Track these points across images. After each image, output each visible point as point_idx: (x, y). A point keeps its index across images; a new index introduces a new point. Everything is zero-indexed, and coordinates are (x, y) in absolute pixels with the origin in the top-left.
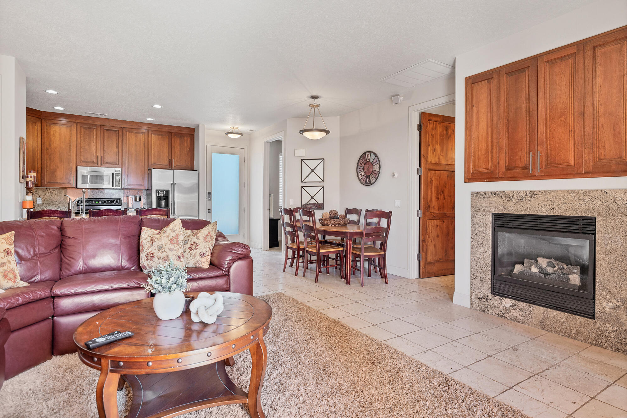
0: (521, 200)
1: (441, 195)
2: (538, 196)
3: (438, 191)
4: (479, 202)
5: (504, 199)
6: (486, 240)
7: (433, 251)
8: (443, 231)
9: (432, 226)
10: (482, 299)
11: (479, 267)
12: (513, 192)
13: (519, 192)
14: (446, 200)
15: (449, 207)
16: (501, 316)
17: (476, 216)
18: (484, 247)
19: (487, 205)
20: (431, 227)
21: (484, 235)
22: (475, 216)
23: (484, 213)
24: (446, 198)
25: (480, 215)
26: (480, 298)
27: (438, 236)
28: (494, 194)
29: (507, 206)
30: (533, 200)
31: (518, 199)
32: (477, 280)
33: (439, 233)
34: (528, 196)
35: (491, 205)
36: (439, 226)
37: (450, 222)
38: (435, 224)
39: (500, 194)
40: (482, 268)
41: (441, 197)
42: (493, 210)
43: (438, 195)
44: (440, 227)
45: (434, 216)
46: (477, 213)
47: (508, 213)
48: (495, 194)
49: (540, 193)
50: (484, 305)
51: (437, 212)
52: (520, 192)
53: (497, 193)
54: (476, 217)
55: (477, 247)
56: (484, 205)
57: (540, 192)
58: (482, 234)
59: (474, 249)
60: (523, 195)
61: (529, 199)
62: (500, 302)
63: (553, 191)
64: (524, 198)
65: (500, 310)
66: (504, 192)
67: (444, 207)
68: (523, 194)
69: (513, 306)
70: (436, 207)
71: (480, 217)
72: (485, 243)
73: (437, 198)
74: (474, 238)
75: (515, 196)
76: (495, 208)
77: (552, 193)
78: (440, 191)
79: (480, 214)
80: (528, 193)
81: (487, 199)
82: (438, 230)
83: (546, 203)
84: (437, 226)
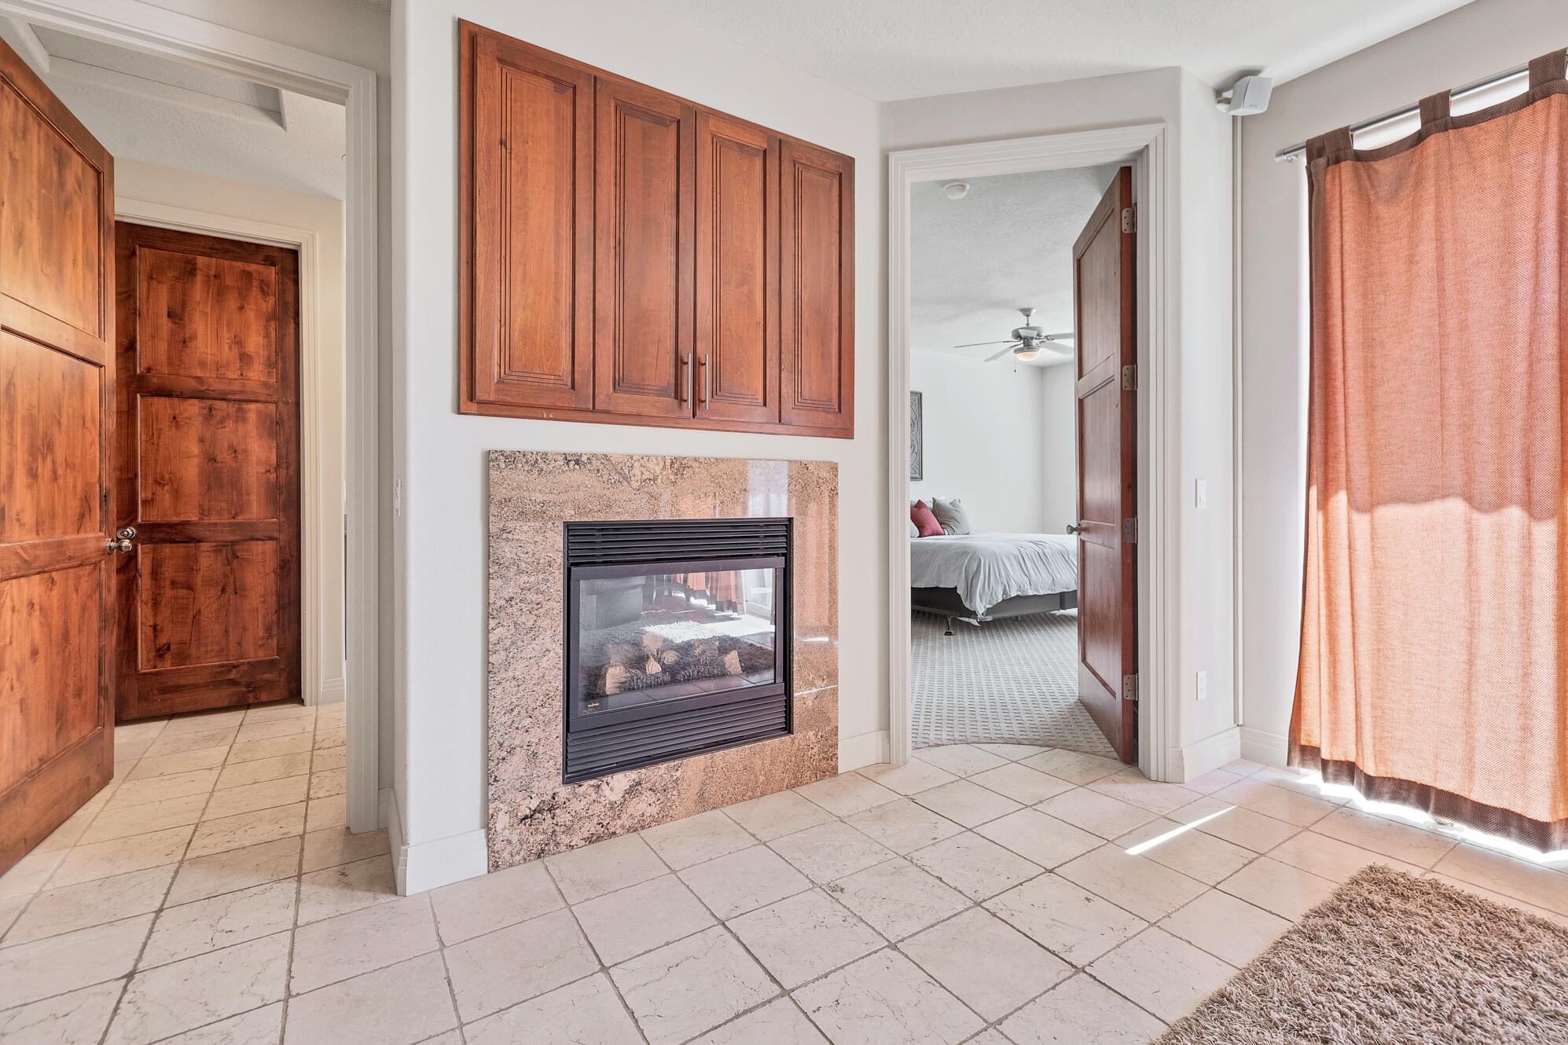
0: (652, 482)
1: (44, 459)
2: (691, 472)
3: (32, 444)
4: (519, 487)
5: (606, 477)
6: (546, 615)
7: (18, 732)
8: (49, 626)
9: (13, 610)
10: (538, 815)
11: (523, 712)
12: (632, 457)
13: (646, 459)
14: (61, 481)
15: (69, 513)
16: (599, 838)
17: (510, 536)
18: (541, 637)
19: (551, 497)
20: (9, 613)
21: (540, 598)
22: (504, 536)
23: (538, 524)
24: (60, 472)
25: (524, 531)
26: (526, 817)
27: (34, 653)
28: (574, 460)
29: (613, 498)
30: (679, 482)
31: (644, 477)
32: (515, 759)
33: (37, 636)
34: (670, 471)
35: (564, 497)
36: (37, 607)
37: (71, 582)
38: (25, 597)
39: (594, 462)
40: (533, 709)
41: (44, 470)
42: (570, 516)
43: (35, 460)
44: (41, 609)
45: (26, 561)
46: (511, 525)
47: (618, 518)
48: (577, 462)
49: (695, 465)
50: (544, 832)
51: (31, 539)
52: (649, 458)
53: (584, 458)
54: (508, 540)
55: (513, 643)
56: (540, 497)
57: (696, 460)
58: (532, 596)
59: (503, 653)
60: (657, 468)
61: (672, 477)
62: (594, 796)
63: (722, 460)
64: (660, 477)
65: (596, 820)
66: (606, 456)
67: (53, 517)
68: (658, 464)
69: (633, 791)
70: (29, 518)
71: (523, 537)
72: (544, 625)
73: (33, 474)
74: (503, 614)
75: (637, 471)
76: (577, 507)
77: (721, 465)
78: (40, 442)
79: (525, 528)
80: (668, 463)
81: (550, 477)
82: (35, 623)
83: (709, 489)
84: (31, 605)
